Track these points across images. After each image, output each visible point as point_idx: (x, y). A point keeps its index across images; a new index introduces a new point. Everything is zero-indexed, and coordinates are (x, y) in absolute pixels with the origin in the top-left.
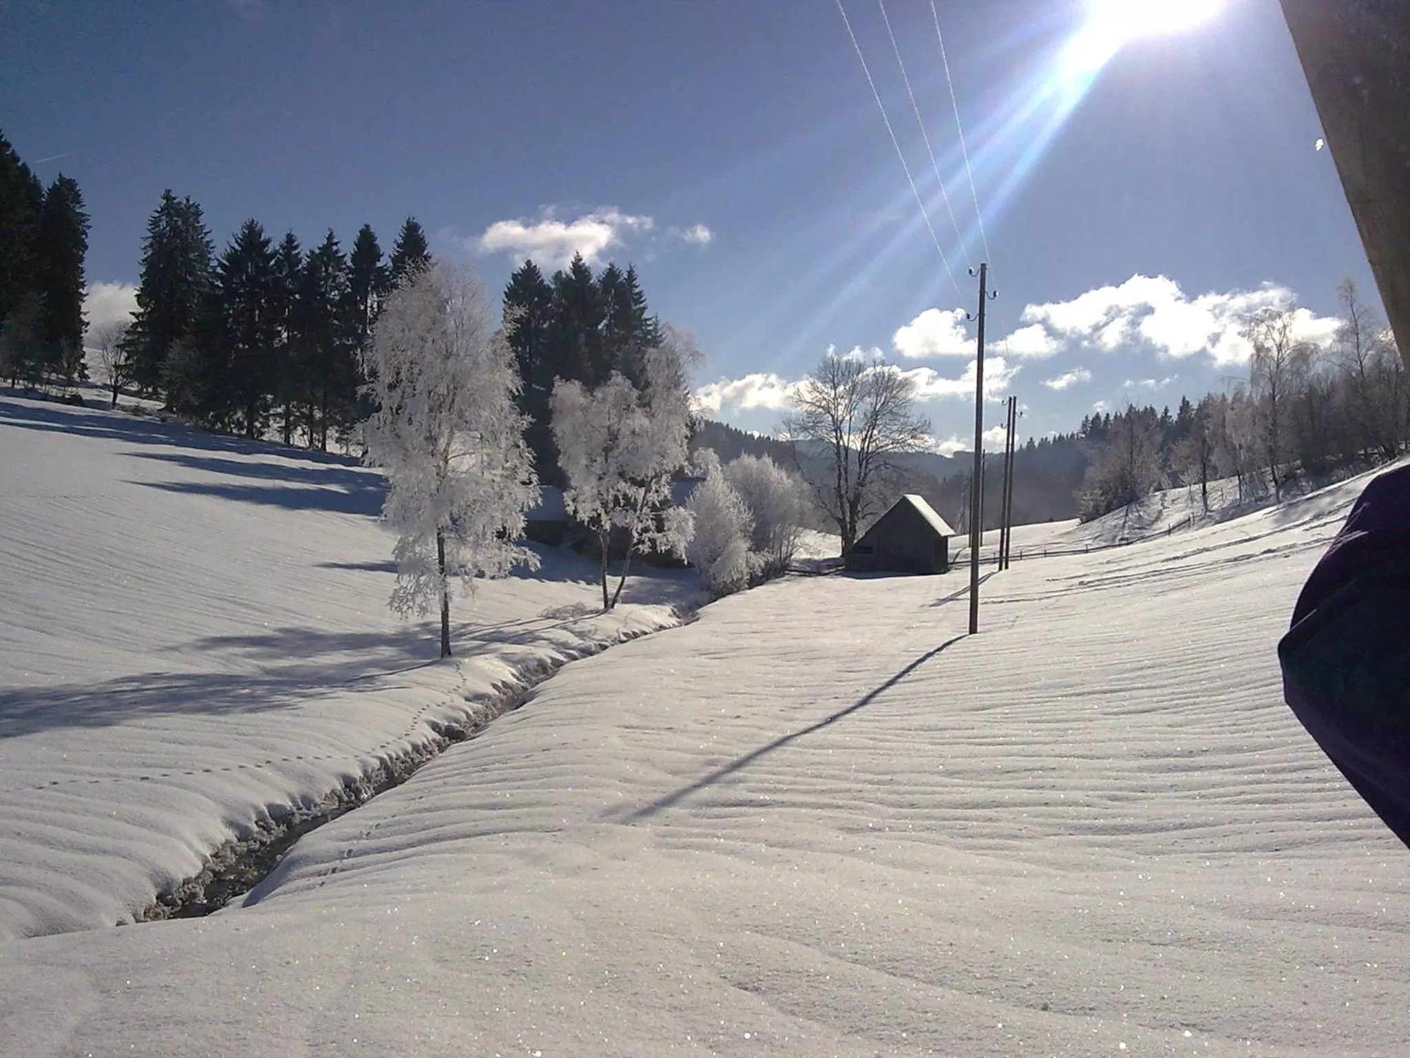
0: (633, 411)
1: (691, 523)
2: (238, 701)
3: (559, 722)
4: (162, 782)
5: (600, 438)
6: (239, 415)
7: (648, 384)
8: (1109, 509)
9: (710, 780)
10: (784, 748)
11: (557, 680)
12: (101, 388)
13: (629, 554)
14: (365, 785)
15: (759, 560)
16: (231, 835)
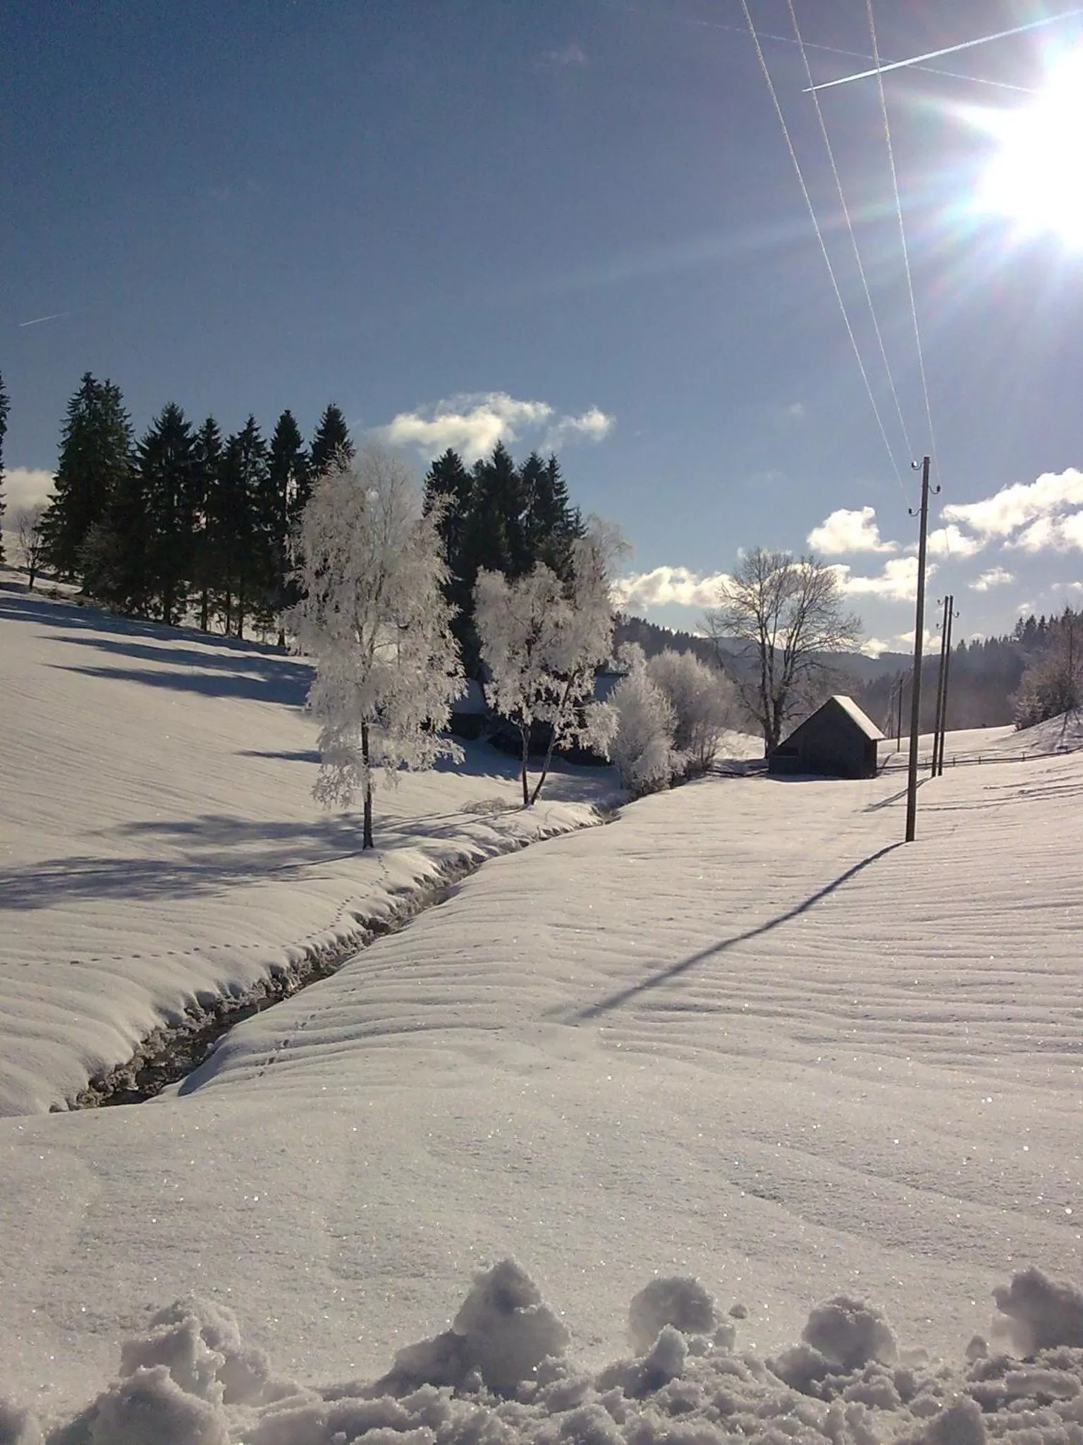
0: (557, 603)
1: (614, 718)
2: (165, 887)
3: (488, 918)
4: (93, 967)
5: (524, 630)
6: (156, 600)
7: (572, 575)
8: (1046, 716)
9: (652, 983)
10: (724, 953)
11: (480, 875)
12: (18, 570)
13: (550, 749)
14: (292, 975)
15: (681, 760)
16: (161, 1022)
